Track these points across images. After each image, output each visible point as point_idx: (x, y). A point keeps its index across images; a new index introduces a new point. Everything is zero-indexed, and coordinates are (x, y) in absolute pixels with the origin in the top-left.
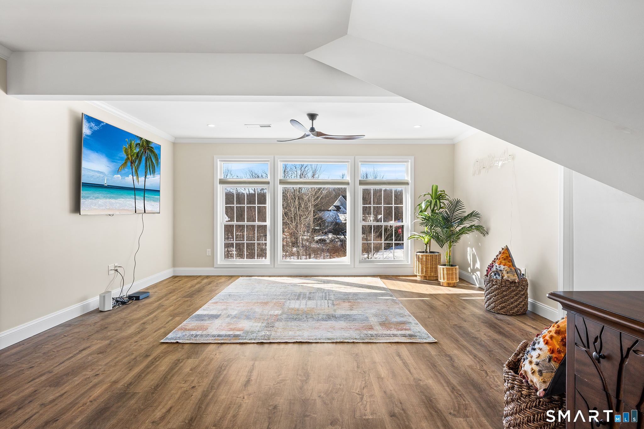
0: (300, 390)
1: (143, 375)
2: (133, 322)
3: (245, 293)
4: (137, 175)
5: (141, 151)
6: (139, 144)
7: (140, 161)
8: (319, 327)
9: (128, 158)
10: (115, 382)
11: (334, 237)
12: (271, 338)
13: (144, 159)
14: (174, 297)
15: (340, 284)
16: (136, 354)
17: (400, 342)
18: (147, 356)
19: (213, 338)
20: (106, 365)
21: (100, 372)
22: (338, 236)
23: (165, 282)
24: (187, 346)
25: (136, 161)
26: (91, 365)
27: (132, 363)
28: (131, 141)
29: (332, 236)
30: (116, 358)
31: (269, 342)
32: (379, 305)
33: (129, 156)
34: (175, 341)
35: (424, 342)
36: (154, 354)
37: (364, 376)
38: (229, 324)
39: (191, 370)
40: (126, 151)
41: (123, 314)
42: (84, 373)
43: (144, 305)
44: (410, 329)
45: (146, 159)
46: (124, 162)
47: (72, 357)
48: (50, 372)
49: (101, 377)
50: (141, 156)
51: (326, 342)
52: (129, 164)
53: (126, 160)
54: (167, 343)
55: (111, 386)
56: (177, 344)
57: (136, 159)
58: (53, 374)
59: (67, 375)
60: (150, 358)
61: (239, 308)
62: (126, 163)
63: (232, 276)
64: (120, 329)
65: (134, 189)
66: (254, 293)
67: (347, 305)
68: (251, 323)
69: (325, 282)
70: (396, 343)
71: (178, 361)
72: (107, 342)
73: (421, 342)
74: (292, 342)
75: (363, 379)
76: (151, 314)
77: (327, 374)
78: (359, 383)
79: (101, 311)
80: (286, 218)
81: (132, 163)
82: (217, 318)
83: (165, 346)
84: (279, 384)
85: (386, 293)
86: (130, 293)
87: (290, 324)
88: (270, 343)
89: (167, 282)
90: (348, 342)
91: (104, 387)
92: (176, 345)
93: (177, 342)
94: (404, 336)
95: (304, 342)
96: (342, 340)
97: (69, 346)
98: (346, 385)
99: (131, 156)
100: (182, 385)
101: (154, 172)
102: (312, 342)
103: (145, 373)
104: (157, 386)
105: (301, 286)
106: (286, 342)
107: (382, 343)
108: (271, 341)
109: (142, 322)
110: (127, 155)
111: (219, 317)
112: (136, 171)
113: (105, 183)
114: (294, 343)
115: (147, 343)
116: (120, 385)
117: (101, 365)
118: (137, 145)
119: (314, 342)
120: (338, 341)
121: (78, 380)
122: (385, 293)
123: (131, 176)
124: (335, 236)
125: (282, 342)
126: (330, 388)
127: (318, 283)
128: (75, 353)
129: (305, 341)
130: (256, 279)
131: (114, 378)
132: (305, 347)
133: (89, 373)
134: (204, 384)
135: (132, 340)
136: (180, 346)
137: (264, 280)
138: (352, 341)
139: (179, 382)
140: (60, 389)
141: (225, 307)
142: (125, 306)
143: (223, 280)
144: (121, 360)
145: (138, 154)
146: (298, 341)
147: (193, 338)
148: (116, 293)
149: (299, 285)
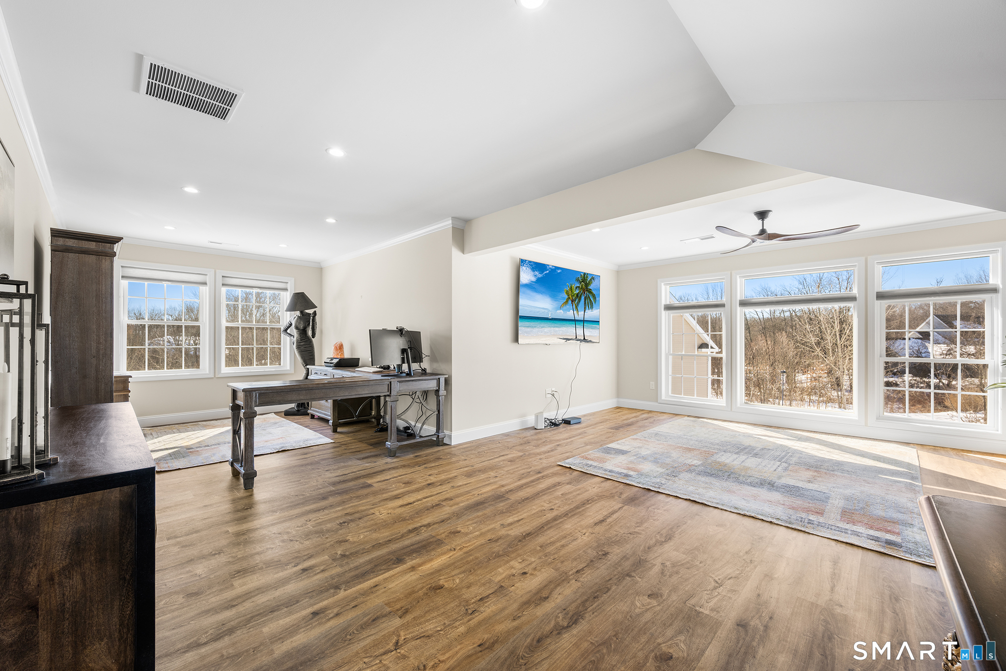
0: (647, 549)
1: (524, 487)
2: (551, 442)
3: (675, 435)
4: (578, 310)
5: (580, 292)
6: (579, 287)
7: (580, 300)
8: (736, 492)
9: (569, 298)
10: (503, 486)
11: (916, 380)
12: (662, 487)
13: (583, 298)
14: (602, 427)
15: (825, 445)
16: (533, 468)
17: (857, 546)
18: (539, 473)
19: (603, 472)
20: (507, 471)
21: (500, 475)
22: (924, 379)
23: (605, 412)
24: (576, 473)
25: (576, 300)
26: (498, 469)
27: (525, 475)
28: (571, 285)
29: (911, 378)
30: (517, 468)
31: (657, 490)
32: (869, 486)
33: (570, 296)
34: (568, 466)
35: (911, 560)
36: (545, 473)
37: (745, 565)
38: (631, 462)
39: (562, 495)
40: (567, 293)
41: (549, 434)
42: (489, 473)
43: (571, 429)
44: (898, 534)
45: (585, 298)
46: (565, 301)
47: (492, 459)
48: (472, 466)
49: (497, 479)
50: (581, 296)
51: (729, 510)
52: (570, 302)
53: (567, 299)
54: (562, 466)
55: (498, 487)
56: (570, 469)
57: (576, 298)
58: (473, 468)
59: (479, 471)
60: (540, 475)
61: (655, 449)
62: (567, 301)
63: (677, 415)
64: (537, 446)
65: (575, 320)
66: (686, 437)
67: (809, 474)
68: (654, 467)
69: (800, 439)
70: (848, 545)
71: (559, 484)
72: (522, 454)
73: (903, 558)
74: (684, 498)
75: (740, 569)
76: (570, 438)
77: (696, 545)
78: (729, 570)
79: (536, 429)
80: (818, 350)
81: (572, 301)
82: (623, 454)
83: (560, 468)
84: (629, 535)
85: (905, 473)
86: (566, 417)
87: (700, 478)
88: (658, 492)
89: (607, 411)
90: (763, 520)
91: (494, 487)
92: (568, 470)
93: (570, 468)
94: (877, 539)
95: (698, 502)
96: (753, 515)
97: (496, 450)
98: (708, 565)
99: (572, 296)
100: (545, 505)
101: (592, 307)
102: (710, 505)
103: (526, 486)
104: (527, 499)
105: (759, 438)
106: (676, 496)
107: (822, 537)
108: (660, 491)
109: (557, 444)
110: (568, 295)
111: (626, 453)
112: (576, 307)
113: (550, 316)
114: (686, 499)
115: (547, 462)
116: (503, 489)
117: (503, 470)
118: (576, 288)
119: (713, 506)
120: (748, 514)
121: (483, 476)
122: (904, 471)
123: (572, 311)
124: (918, 379)
125: (671, 495)
126: (684, 560)
127: (788, 439)
128: (496, 457)
129: (700, 502)
130: (703, 421)
131: (503, 483)
132: (696, 507)
133: (492, 474)
134: (562, 509)
135: (539, 457)
136: (571, 471)
137: (713, 424)
138: (770, 519)
139: (545, 501)
140: (469, 479)
141: (641, 445)
142: (555, 428)
143: (665, 416)
144: (519, 470)
145: (577, 295)
146: (691, 499)
147: (586, 467)
148: (551, 415)
149: (756, 437)
